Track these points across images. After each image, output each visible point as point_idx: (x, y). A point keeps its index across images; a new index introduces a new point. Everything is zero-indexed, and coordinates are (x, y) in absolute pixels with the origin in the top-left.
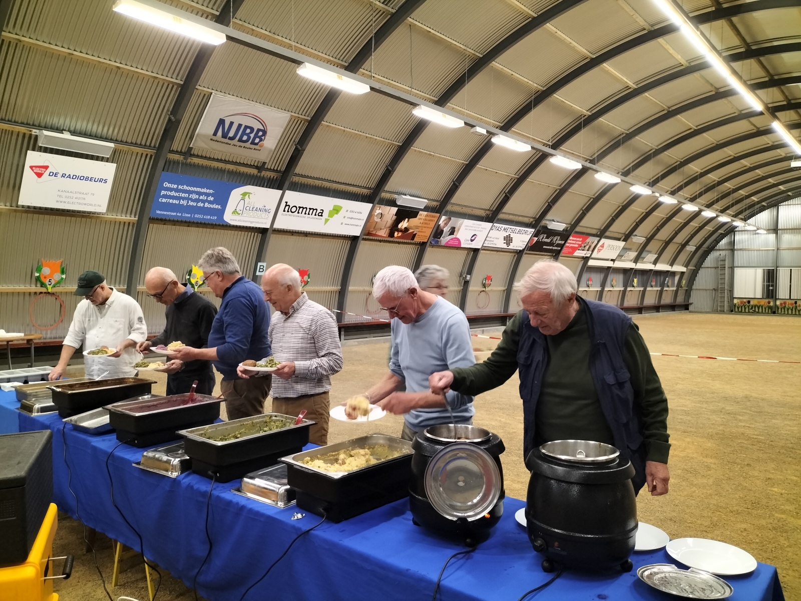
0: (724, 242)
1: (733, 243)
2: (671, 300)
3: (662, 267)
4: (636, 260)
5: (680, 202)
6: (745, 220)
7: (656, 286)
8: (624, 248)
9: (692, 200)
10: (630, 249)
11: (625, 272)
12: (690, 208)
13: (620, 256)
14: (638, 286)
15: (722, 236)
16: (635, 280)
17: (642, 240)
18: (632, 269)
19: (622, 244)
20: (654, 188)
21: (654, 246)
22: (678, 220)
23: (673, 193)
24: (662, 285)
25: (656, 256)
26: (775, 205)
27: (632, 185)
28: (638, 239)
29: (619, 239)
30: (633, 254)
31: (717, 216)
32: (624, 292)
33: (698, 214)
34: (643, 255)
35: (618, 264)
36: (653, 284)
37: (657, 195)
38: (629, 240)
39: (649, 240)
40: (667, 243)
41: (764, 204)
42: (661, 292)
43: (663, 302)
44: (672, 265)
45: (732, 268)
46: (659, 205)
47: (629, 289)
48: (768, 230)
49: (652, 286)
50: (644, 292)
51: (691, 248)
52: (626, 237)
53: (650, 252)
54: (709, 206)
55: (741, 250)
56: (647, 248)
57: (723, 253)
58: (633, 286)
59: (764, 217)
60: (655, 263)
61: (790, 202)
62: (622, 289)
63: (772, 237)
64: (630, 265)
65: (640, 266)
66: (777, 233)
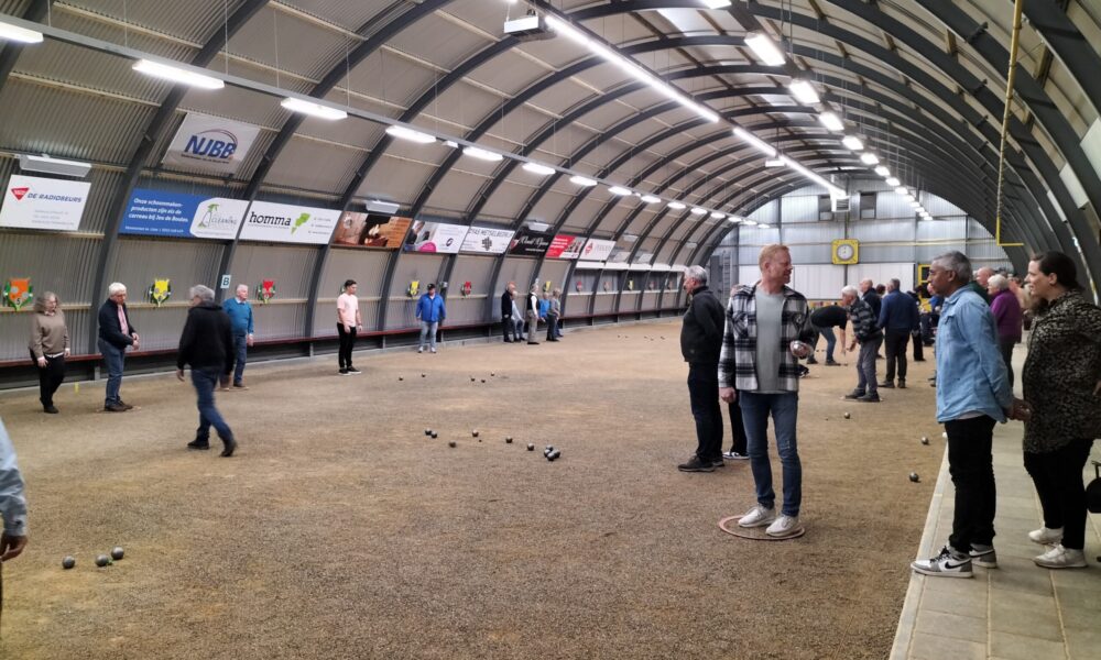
0: (728, 237)
1: (737, 238)
2: (674, 303)
3: (659, 267)
4: (630, 260)
5: (666, 201)
7: (655, 288)
8: (615, 248)
9: (678, 199)
10: (622, 249)
11: (619, 273)
12: (678, 206)
13: (611, 257)
15: (726, 231)
17: (634, 238)
18: (626, 271)
19: (612, 244)
20: (636, 189)
21: (649, 244)
22: (669, 219)
23: (657, 192)
24: (662, 287)
26: (778, 197)
27: (611, 186)
28: (630, 237)
29: (608, 238)
30: (626, 255)
31: (711, 213)
32: (619, 296)
33: (689, 212)
35: (610, 266)
36: (652, 286)
37: (639, 195)
38: (620, 240)
39: (642, 238)
40: (663, 241)
41: (766, 195)
42: (661, 295)
43: (663, 306)
44: (671, 264)
46: (644, 205)
47: (624, 292)
48: (770, 224)
49: (650, 289)
50: (641, 296)
51: (691, 245)
52: (617, 236)
53: (645, 251)
54: (698, 204)
56: (641, 247)
60: (652, 263)
62: (617, 293)
63: (775, 231)
64: (623, 266)
65: (635, 267)
66: (780, 227)
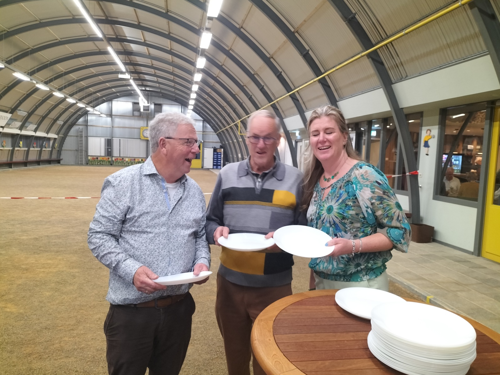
0: (81, 120)
1: (86, 121)
2: (48, 157)
3: (39, 134)
4: (21, 128)
5: (52, 90)
6: (94, 107)
7: (37, 147)
8: (11, 119)
9: (60, 90)
10: (16, 120)
11: (13, 136)
12: (59, 95)
13: (8, 125)
14: (23, 147)
15: (80, 116)
16: (21, 143)
17: (25, 114)
18: (18, 134)
19: (9, 116)
20: (32, 77)
21: (33, 118)
22: (50, 102)
23: (46, 83)
24: (41, 146)
25: (36, 126)
26: (110, 100)
27: (14, 71)
28: (22, 112)
29: (7, 112)
30: (19, 124)
31: (77, 103)
32: (13, 151)
33: (64, 100)
34: (26, 125)
35: (6, 130)
36: (35, 145)
37: (34, 82)
38: (15, 113)
39: (30, 114)
40: (44, 118)
41: (104, 98)
42: (41, 152)
43: (42, 158)
44: (47, 133)
45: (87, 137)
46: (37, 89)
47: (16, 149)
48: (107, 115)
49: (34, 147)
50: (28, 151)
51: (60, 122)
52: (13, 111)
53: (31, 123)
54: (71, 95)
55: (92, 126)
56: (30, 120)
57: (81, 127)
58: (20, 147)
59: (104, 107)
60: (35, 131)
61: (119, 99)
62: (11, 149)
63: (109, 119)
64: (17, 131)
65: (24, 132)
66: (112, 117)
